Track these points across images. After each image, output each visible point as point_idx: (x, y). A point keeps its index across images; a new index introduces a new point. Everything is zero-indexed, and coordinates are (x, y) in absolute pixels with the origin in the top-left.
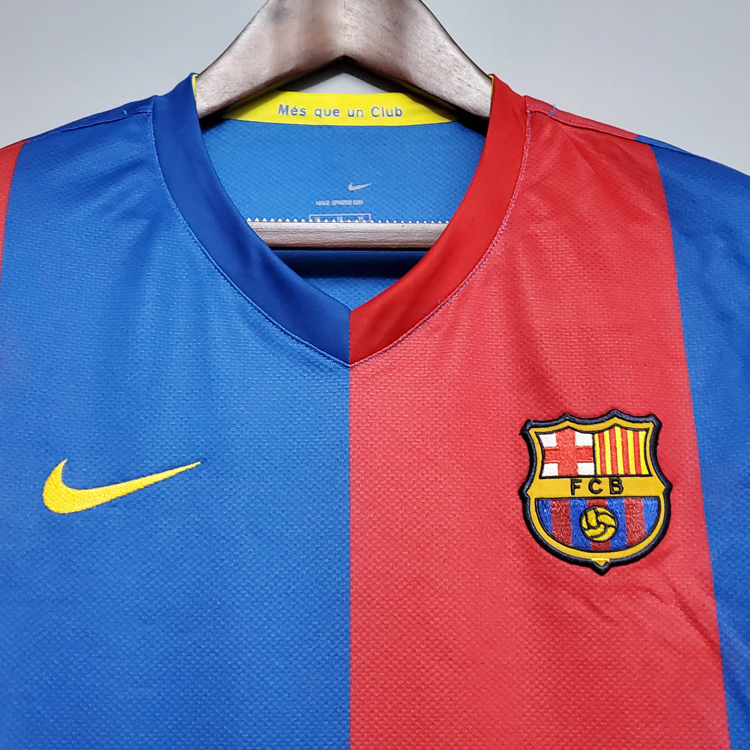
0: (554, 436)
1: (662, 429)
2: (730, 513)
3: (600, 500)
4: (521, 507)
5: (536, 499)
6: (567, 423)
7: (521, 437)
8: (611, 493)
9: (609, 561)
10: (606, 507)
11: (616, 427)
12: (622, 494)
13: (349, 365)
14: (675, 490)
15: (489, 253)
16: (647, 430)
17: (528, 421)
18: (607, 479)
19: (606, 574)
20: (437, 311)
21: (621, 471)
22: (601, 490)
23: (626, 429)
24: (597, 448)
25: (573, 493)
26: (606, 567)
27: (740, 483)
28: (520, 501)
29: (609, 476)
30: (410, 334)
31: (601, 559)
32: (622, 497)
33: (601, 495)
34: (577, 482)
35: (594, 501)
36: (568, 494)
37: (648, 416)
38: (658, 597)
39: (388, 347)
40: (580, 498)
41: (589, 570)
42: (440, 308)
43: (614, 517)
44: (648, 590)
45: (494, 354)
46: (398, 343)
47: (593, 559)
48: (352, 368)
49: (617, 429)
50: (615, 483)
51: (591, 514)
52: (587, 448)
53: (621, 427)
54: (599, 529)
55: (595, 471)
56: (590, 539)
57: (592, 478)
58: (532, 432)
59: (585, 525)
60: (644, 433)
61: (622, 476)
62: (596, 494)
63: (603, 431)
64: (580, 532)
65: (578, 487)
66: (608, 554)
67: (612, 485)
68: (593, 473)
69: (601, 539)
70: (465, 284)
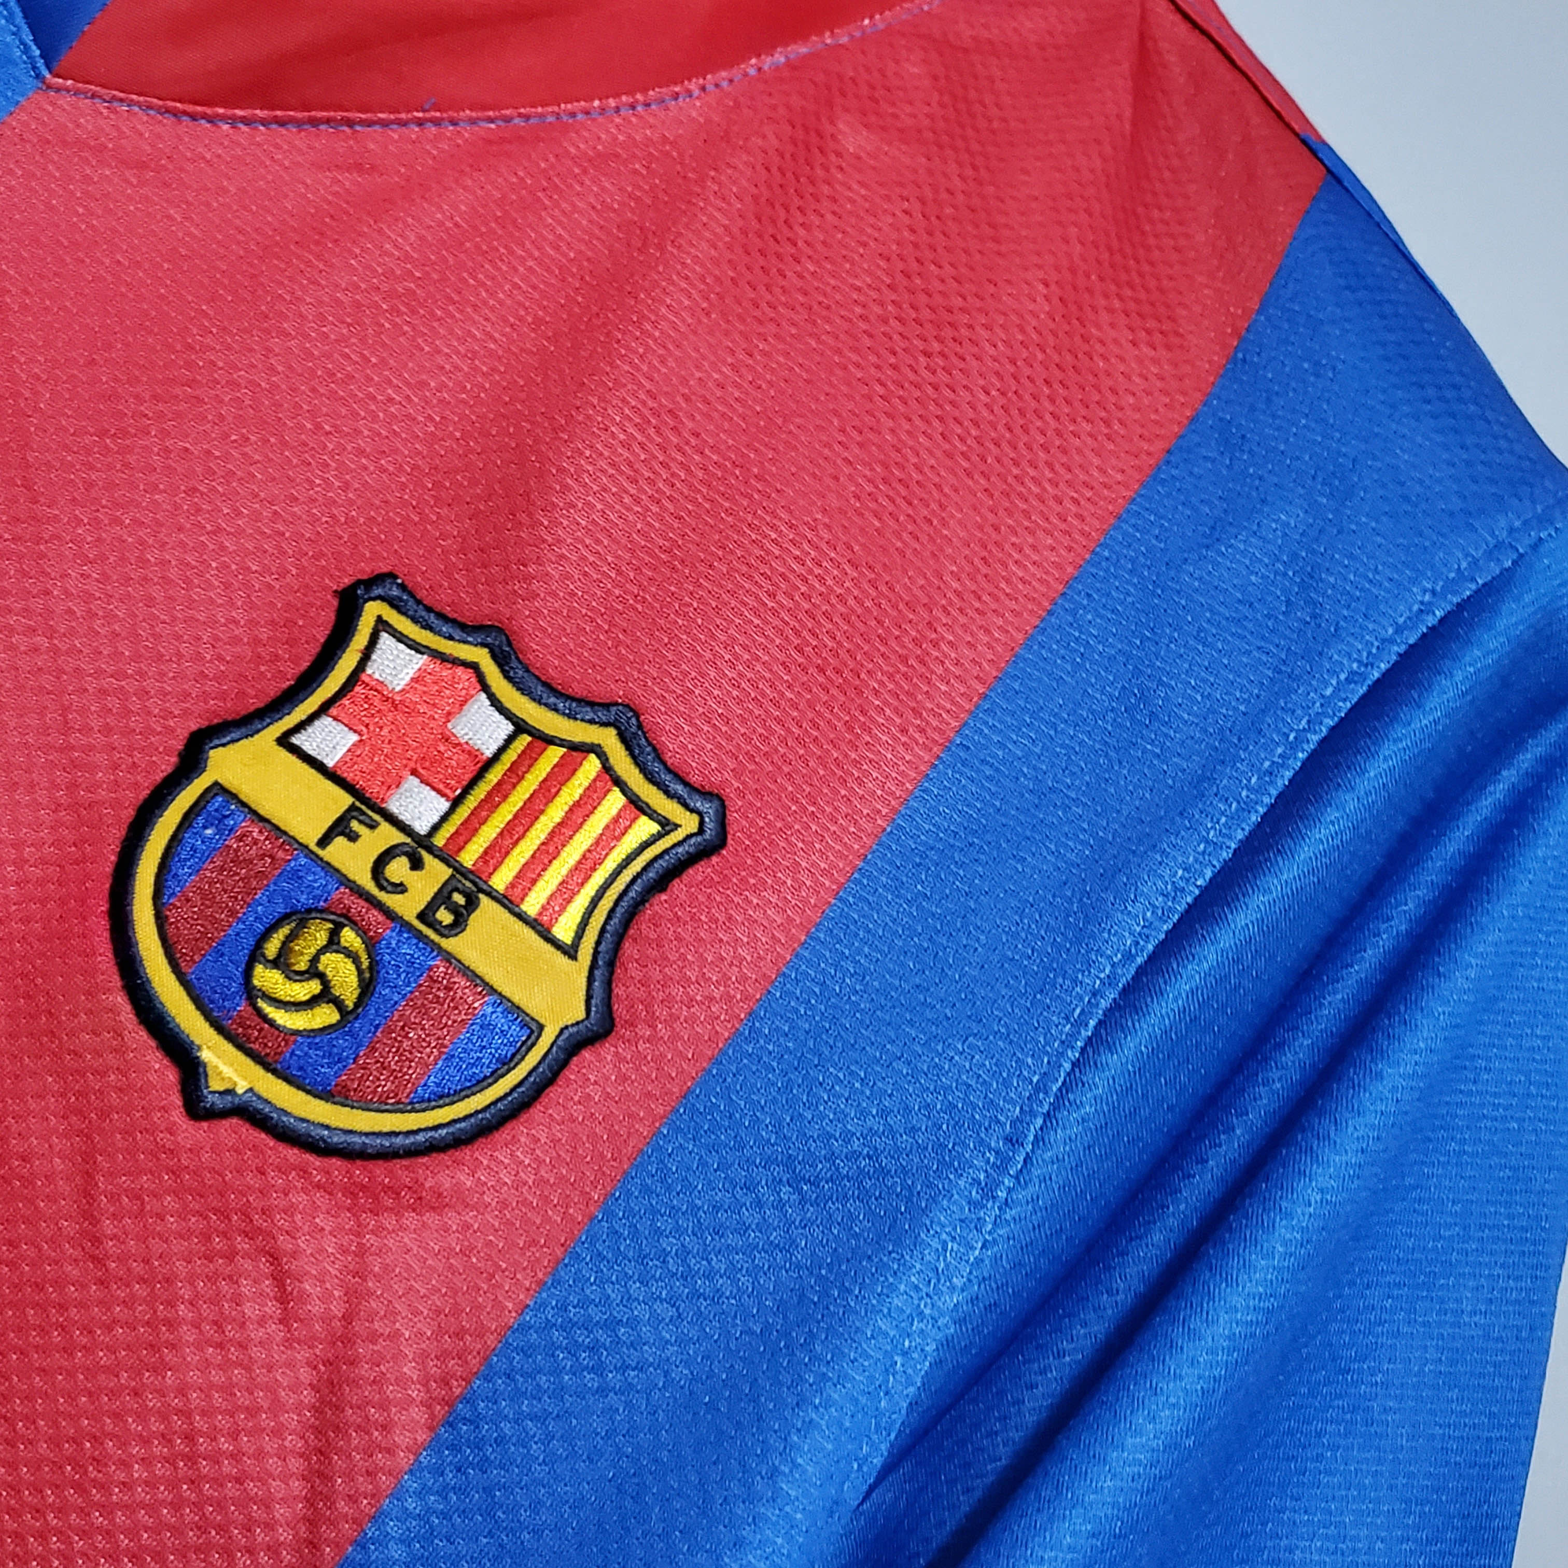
0: (420, 661)
1: (715, 859)
2: (688, 1224)
3: (375, 915)
4: (159, 777)
5: (216, 784)
6: (481, 656)
7: (335, 603)
8: (421, 916)
9: (240, 1091)
10: (371, 944)
11: (592, 757)
12: (448, 944)
13: (48, 76)
14: (607, 1050)
15: (676, 96)
16: (667, 826)
17: (392, 576)
18: (445, 872)
19: (205, 1125)
20: (403, 123)
21: (500, 881)
22: (400, 888)
23: (618, 782)
24: (494, 776)
25: (324, 841)
26: (219, 1103)
27: (789, 1162)
28: (174, 760)
29: (459, 870)
30: (282, 123)
31: (227, 1071)
32: (440, 948)
33: (391, 900)
34: (361, 822)
35: (357, 906)
36: (310, 834)
37: (706, 795)
38: (283, 1298)
39: (190, 108)
40: (328, 867)
41: (172, 1076)
42: (420, 123)
43: (367, 987)
44: (274, 1257)
45: (462, 349)
46: (223, 118)
47: (206, 1055)
48: (49, 87)
49: (591, 766)
50: (459, 899)
51: (318, 934)
52: (473, 754)
53: (607, 768)
54: (297, 987)
55: (436, 828)
56: (251, 993)
57: (408, 840)
58: (372, 610)
59: (272, 948)
60: (655, 828)
61: (491, 894)
62: (381, 888)
63: (550, 741)
64: (245, 953)
65: (353, 837)
66: (259, 1071)
67: (442, 897)
68: (422, 827)
69: (281, 1017)
70: (541, 116)
